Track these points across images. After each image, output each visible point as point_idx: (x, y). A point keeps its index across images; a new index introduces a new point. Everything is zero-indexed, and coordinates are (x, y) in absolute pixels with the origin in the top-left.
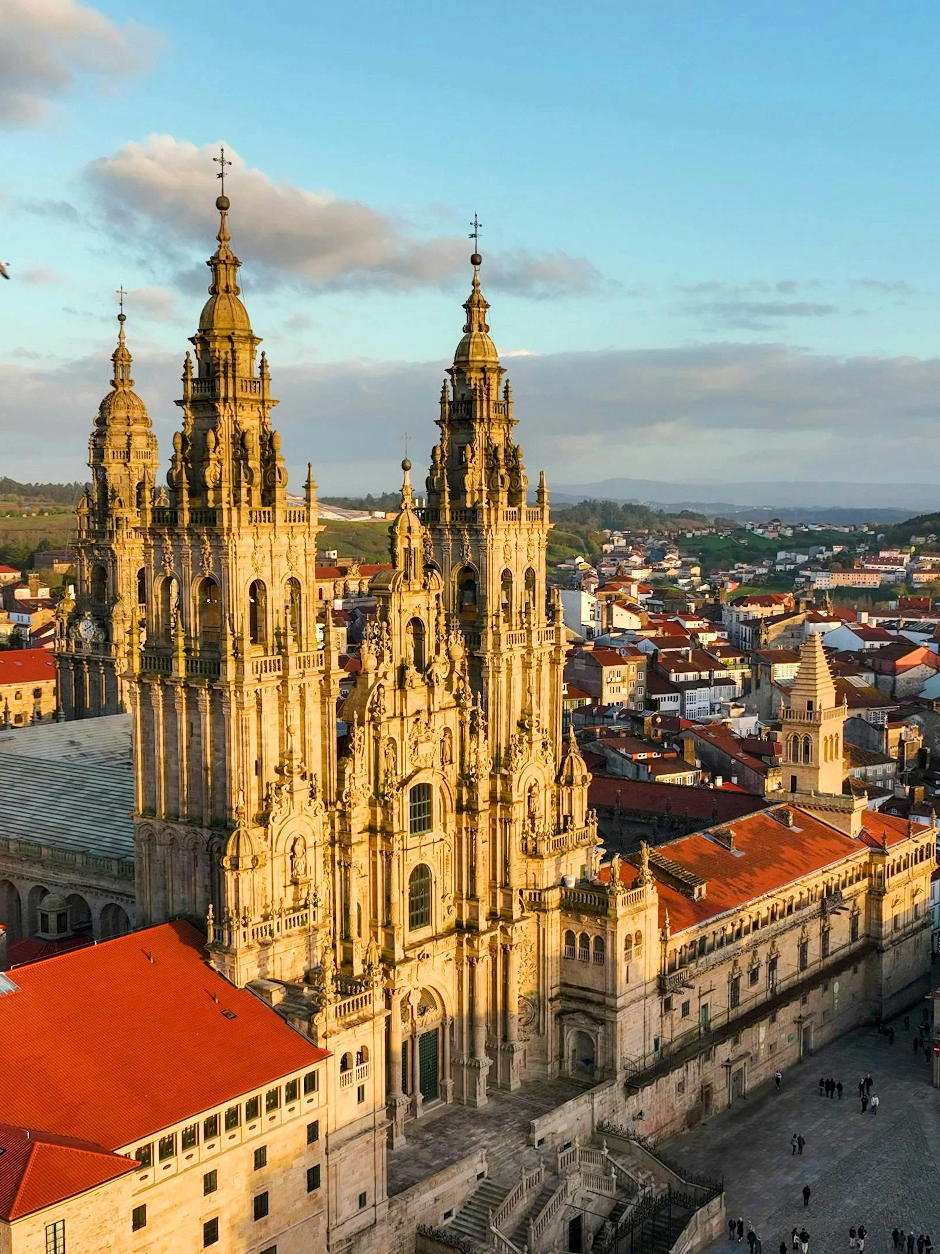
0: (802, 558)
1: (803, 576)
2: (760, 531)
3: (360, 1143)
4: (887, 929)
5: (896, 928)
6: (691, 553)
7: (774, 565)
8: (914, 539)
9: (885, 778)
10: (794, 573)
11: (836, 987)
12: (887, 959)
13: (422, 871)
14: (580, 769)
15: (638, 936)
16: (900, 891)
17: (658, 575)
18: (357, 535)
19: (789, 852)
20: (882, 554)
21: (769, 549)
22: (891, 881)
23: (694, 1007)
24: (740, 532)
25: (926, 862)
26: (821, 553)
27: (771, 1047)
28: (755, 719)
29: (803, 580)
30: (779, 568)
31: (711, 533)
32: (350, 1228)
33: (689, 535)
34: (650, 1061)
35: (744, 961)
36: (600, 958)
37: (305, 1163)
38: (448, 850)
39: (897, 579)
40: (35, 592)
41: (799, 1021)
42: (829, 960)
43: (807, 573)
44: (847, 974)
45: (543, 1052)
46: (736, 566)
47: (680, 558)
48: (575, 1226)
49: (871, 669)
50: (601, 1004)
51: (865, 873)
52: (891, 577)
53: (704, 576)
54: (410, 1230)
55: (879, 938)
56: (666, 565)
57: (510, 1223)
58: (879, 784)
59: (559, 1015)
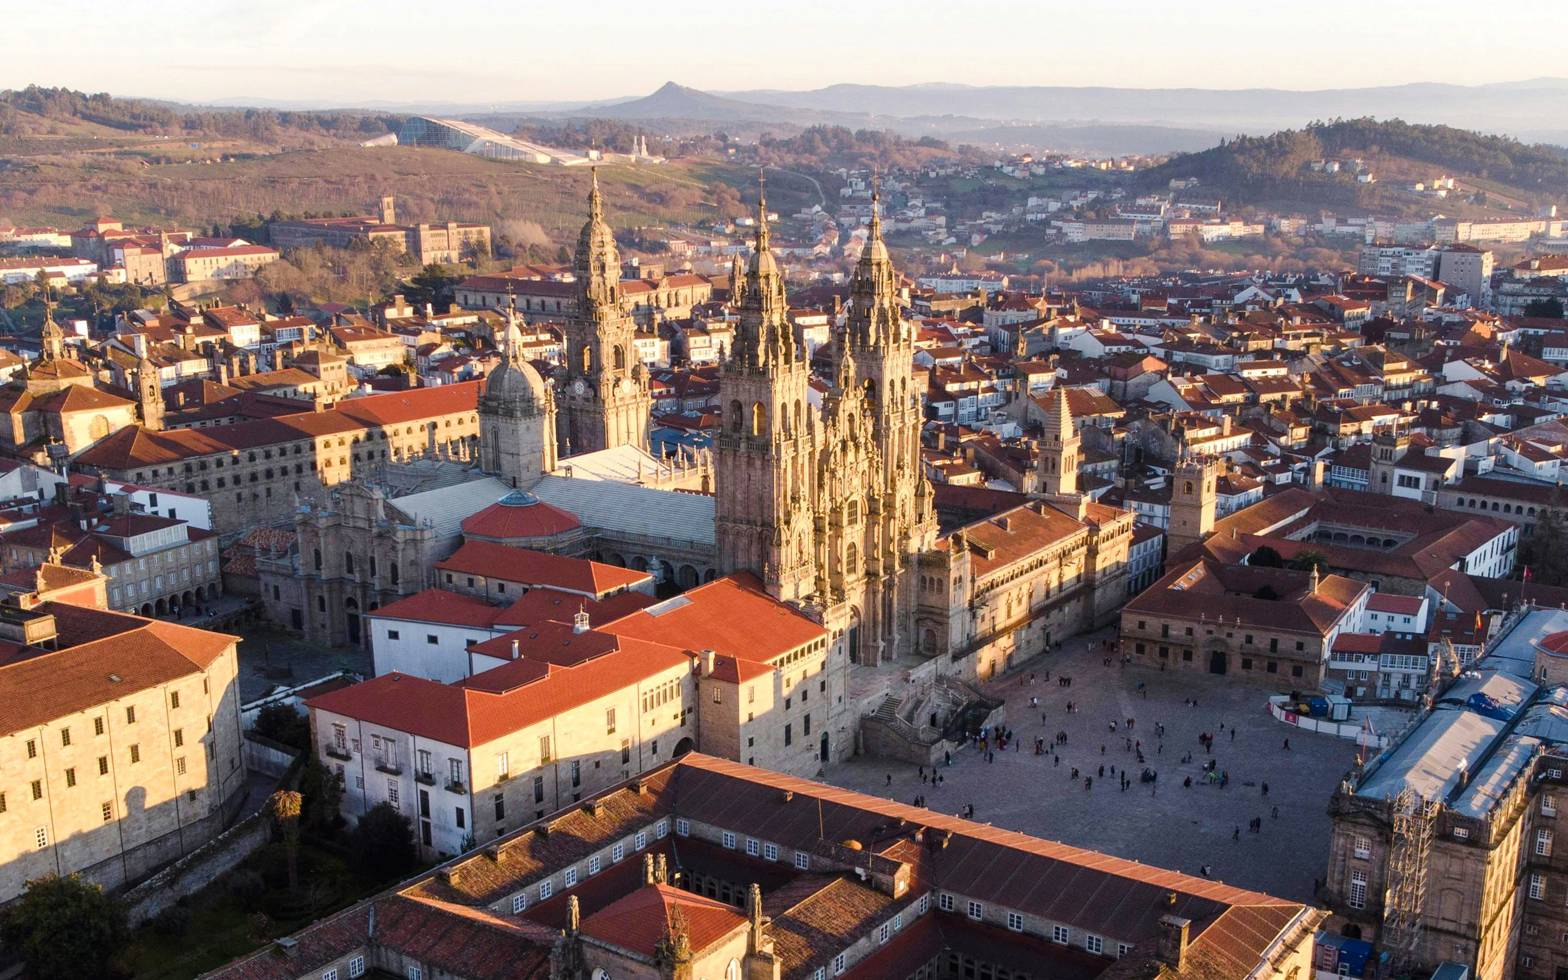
0: (1054, 206)
1: (1054, 227)
2: (1010, 169)
3: (840, 673)
4: (1098, 576)
5: (1104, 574)
6: (936, 198)
7: (1025, 213)
8: (1174, 183)
9: (1109, 471)
10: (1046, 223)
11: (1067, 609)
12: (1098, 594)
13: (852, 546)
14: (928, 488)
15: (960, 578)
16: (1108, 553)
17: (903, 226)
18: (575, 181)
19: (1041, 530)
20: (1141, 202)
21: (1019, 191)
22: (1101, 547)
23: (987, 618)
24: (988, 170)
25: (1126, 534)
26: (1075, 198)
27: (1028, 642)
28: (1014, 424)
29: (1054, 231)
30: (1029, 217)
31: (956, 172)
32: (836, 711)
33: (933, 175)
34: (965, 644)
35: (1014, 593)
36: (940, 591)
37: (820, 679)
38: (861, 534)
39: (1153, 230)
40: (401, 312)
41: (1044, 628)
42: (1063, 594)
43: (1060, 224)
44: (1073, 602)
45: (908, 641)
46: (985, 214)
47: (923, 204)
48: (933, 718)
49: (1107, 376)
50: (941, 615)
51: (1085, 542)
52: (1147, 228)
53: (949, 227)
54: (858, 716)
55: (1093, 580)
56: (911, 214)
57: (904, 713)
58: (1105, 477)
59: (917, 621)
